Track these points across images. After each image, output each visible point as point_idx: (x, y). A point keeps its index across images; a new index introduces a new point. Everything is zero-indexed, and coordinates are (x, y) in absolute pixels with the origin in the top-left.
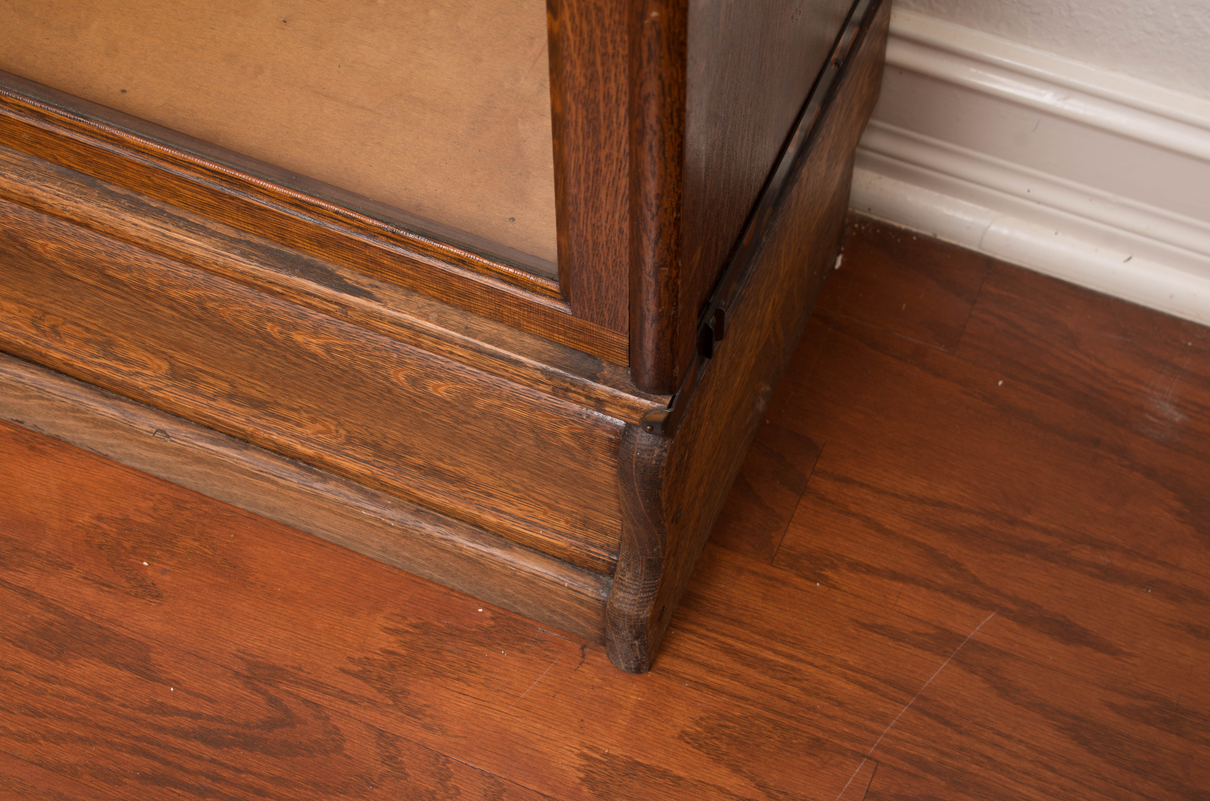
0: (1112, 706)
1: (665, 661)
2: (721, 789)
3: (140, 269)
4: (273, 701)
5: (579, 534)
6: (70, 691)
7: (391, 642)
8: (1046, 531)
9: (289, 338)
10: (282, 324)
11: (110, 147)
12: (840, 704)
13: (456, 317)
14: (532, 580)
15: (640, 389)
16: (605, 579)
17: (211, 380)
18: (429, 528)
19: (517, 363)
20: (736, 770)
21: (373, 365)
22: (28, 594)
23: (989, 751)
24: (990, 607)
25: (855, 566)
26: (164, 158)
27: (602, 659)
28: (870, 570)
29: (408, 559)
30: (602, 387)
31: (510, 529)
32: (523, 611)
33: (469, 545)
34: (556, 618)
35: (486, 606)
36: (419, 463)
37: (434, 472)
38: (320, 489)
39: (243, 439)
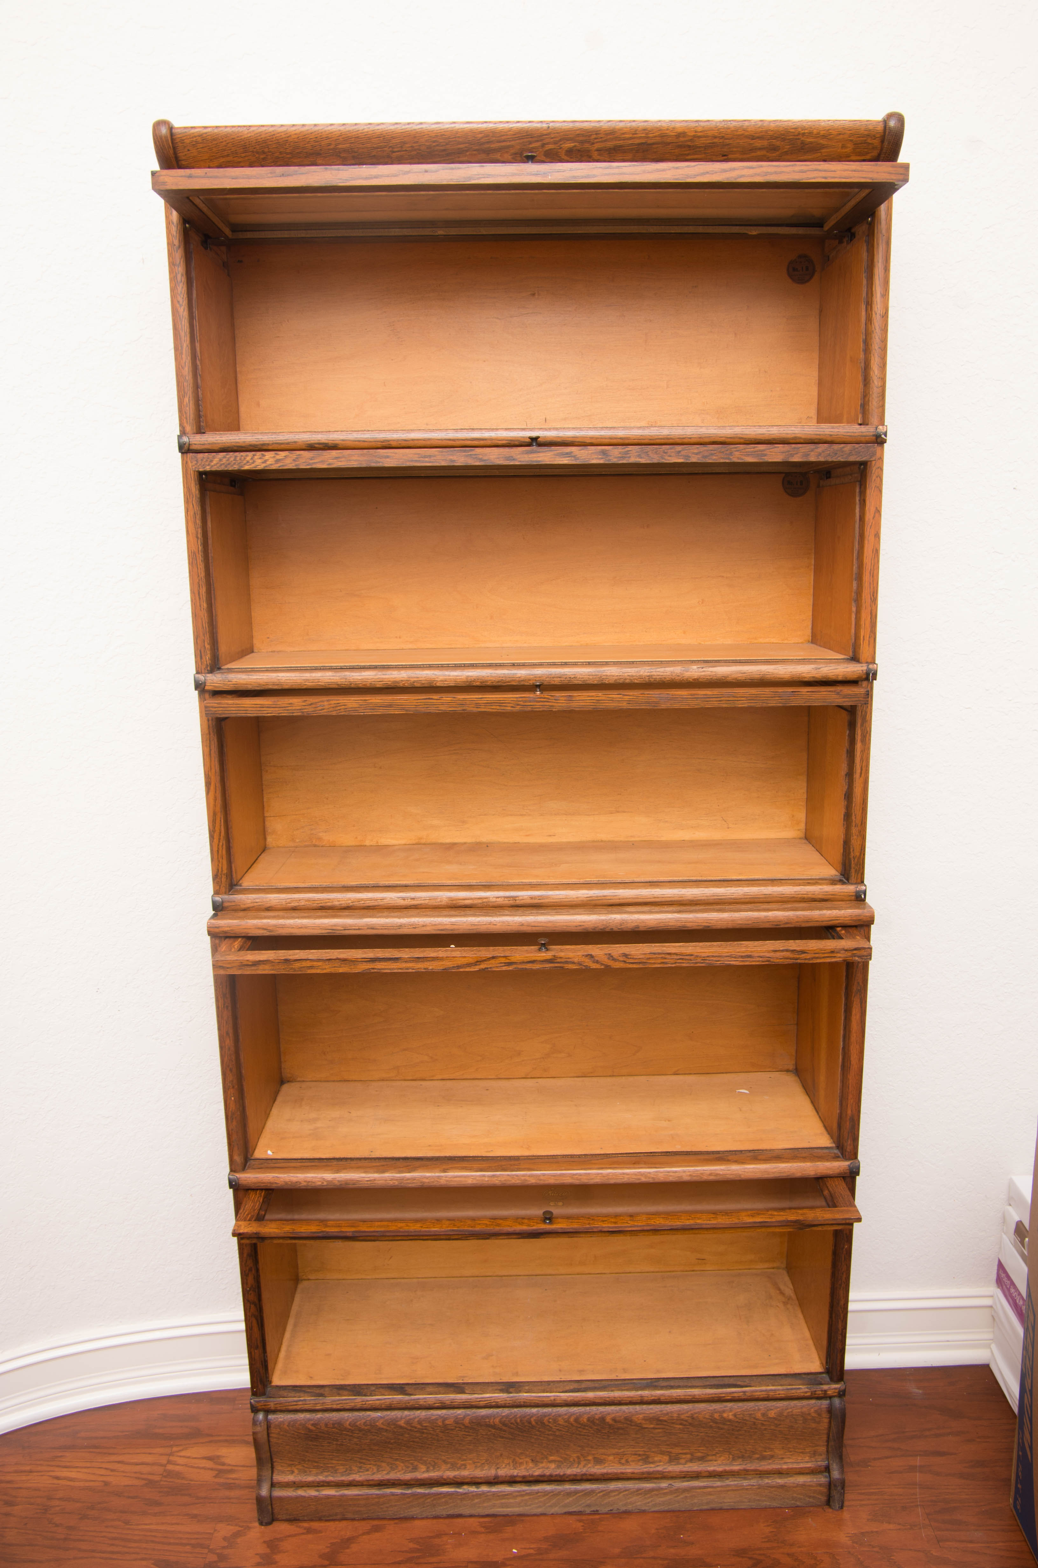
0: (964, 1467)
1: (847, 1503)
2: (891, 1529)
3: (672, 1412)
4: (750, 1558)
5: (814, 1459)
7: (770, 1529)
8: (913, 1431)
9: (722, 1417)
10: (719, 1412)
12: (901, 1495)
14: (803, 1485)
15: (833, 1381)
16: (826, 1474)
17: (684, 1456)
18: (766, 1481)
19: (799, 1388)
20: (890, 1523)
21: (750, 1415)
22: (654, 1558)
23: (946, 1491)
24: (917, 1455)
27: (829, 1510)
28: (878, 1459)
29: (759, 1500)
30: (825, 1387)
31: (792, 1469)
32: (798, 1503)
33: (780, 1481)
34: (811, 1500)
35: (787, 1508)
36: (757, 1456)
37: (763, 1458)
38: (728, 1482)
39: (697, 1476)
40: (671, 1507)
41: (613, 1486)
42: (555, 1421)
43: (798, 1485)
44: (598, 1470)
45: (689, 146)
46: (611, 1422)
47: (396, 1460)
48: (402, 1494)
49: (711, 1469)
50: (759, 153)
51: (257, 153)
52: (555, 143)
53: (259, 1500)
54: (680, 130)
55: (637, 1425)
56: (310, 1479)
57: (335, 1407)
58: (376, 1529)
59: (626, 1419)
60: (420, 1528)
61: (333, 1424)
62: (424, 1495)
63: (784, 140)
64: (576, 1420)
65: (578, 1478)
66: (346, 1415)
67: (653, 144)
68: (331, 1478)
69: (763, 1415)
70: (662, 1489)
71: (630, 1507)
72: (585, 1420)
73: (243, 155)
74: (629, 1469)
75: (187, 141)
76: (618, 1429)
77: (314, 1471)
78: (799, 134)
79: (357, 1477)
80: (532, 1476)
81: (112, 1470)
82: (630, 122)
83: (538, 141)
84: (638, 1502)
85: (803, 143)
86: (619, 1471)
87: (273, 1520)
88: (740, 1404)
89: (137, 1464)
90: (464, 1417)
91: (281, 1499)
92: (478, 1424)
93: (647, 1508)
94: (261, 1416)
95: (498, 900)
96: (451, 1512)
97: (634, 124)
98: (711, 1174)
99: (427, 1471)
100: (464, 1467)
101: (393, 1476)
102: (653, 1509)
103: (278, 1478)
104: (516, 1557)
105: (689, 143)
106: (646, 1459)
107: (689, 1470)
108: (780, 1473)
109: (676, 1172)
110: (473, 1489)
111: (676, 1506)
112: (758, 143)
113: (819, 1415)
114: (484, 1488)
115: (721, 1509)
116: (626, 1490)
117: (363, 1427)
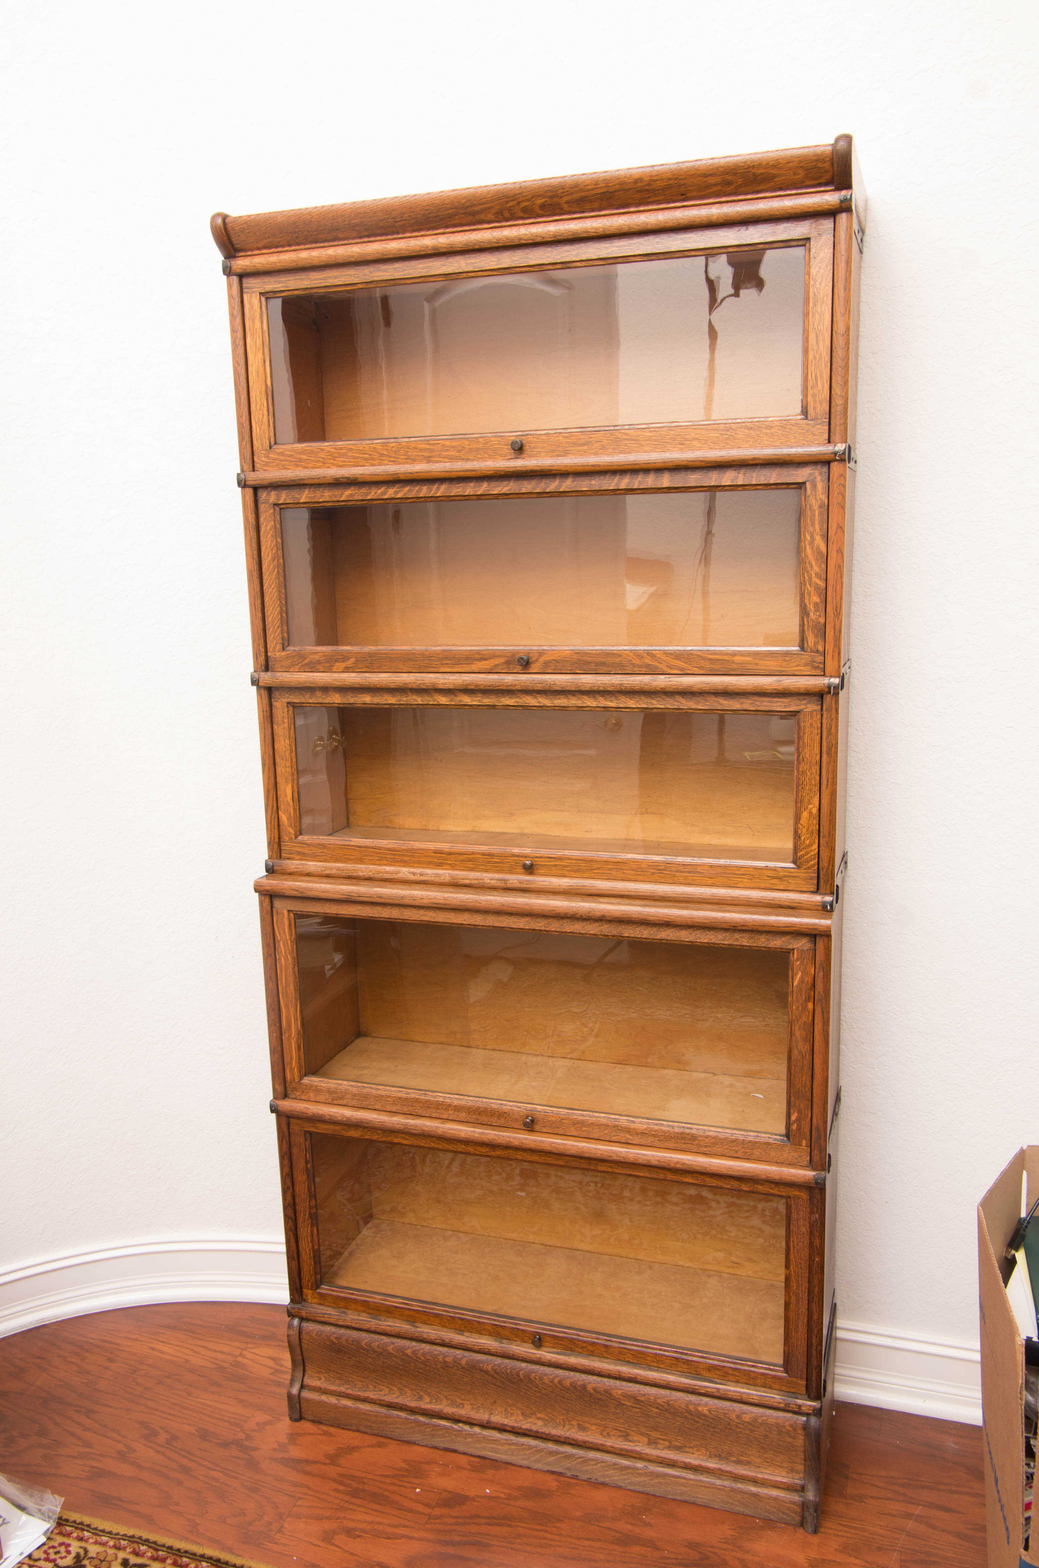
0: (967, 1528)
1: (822, 1530)
2: (854, 1564)
3: (649, 1394)
4: (699, 1552)
5: (790, 1475)
6: (633, 1555)
7: (732, 1533)
8: (929, 1482)
9: (697, 1410)
10: (695, 1404)
11: (644, 1349)
12: (883, 1536)
13: (752, 1387)
14: (776, 1499)
15: (810, 1398)
16: (801, 1493)
17: (662, 1442)
18: (739, 1485)
19: (774, 1397)
20: (857, 1558)
21: (725, 1414)
22: (610, 1529)
23: (935, 1545)
24: (920, 1505)
25: (872, 1497)
26: (661, 1350)
27: (801, 1531)
28: (877, 1498)
29: (732, 1504)
30: (800, 1402)
31: (767, 1480)
32: (772, 1517)
33: (754, 1489)
34: (784, 1516)
35: (759, 1519)
36: (734, 1459)
37: (739, 1462)
38: (702, 1478)
39: (673, 1464)
40: (647, 1490)
41: (592, 1454)
42: (541, 1379)
43: (771, 1498)
44: (580, 1436)
45: (648, 190)
46: (592, 1391)
47: (405, 1386)
48: (406, 1418)
49: (688, 1460)
50: (714, 189)
51: (291, 233)
52: (528, 200)
53: (290, 1397)
54: (637, 176)
55: (616, 1400)
56: (333, 1388)
57: (353, 1325)
58: (380, 1445)
59: (606, 1391)
60: (417, 1453)
61: (352, 1341)
62: (425, 1424)
63: (735, 174)
64: (560, 1382)
65: (562, 1440)
66: (364, 1335)
67: (614, 192)
68: (350, 1391)
69: (738, 1417)
70: (637, 1468)
71: (607, 1480)
72: (568, 1384)
73: (280, 236)
74: (609, 1442)
75: (237, 229)
76: (599, 1399)
77: (338, 1382)
78: (749, 167)
79: (371, 1395)
80: (521, 1428)
82: (592, 174)
83: (513, 200)
84: (614, 1477)
85: (754, 175)
86: (600, 1442)
87: (301, 1418)
88: (716, 1401)
89: (216, 1351)
90: (462, 1358)
91: (308, 1400)
92: (472, 1368)
93: (623, 1485)
94: (296, 1322)
96: (447, 1446)
97: (594, 176)
99: (431, 1403)
100: (461, 1406)
101: (401, 1400)
102: (629, 1487)
103: (308, 1381)
104: (489, 1497)
105: (647, 188)
106: (626, 1437)
107: (666, 1456)
108: (755, 1481)
110: (467, 1428)
111: (650, 1490)
112: (712, 180)
113: (795, 1430)
114: (477, 1430)
115: (694, 1503)
116: (603, 1462)
117: (376, 1349)
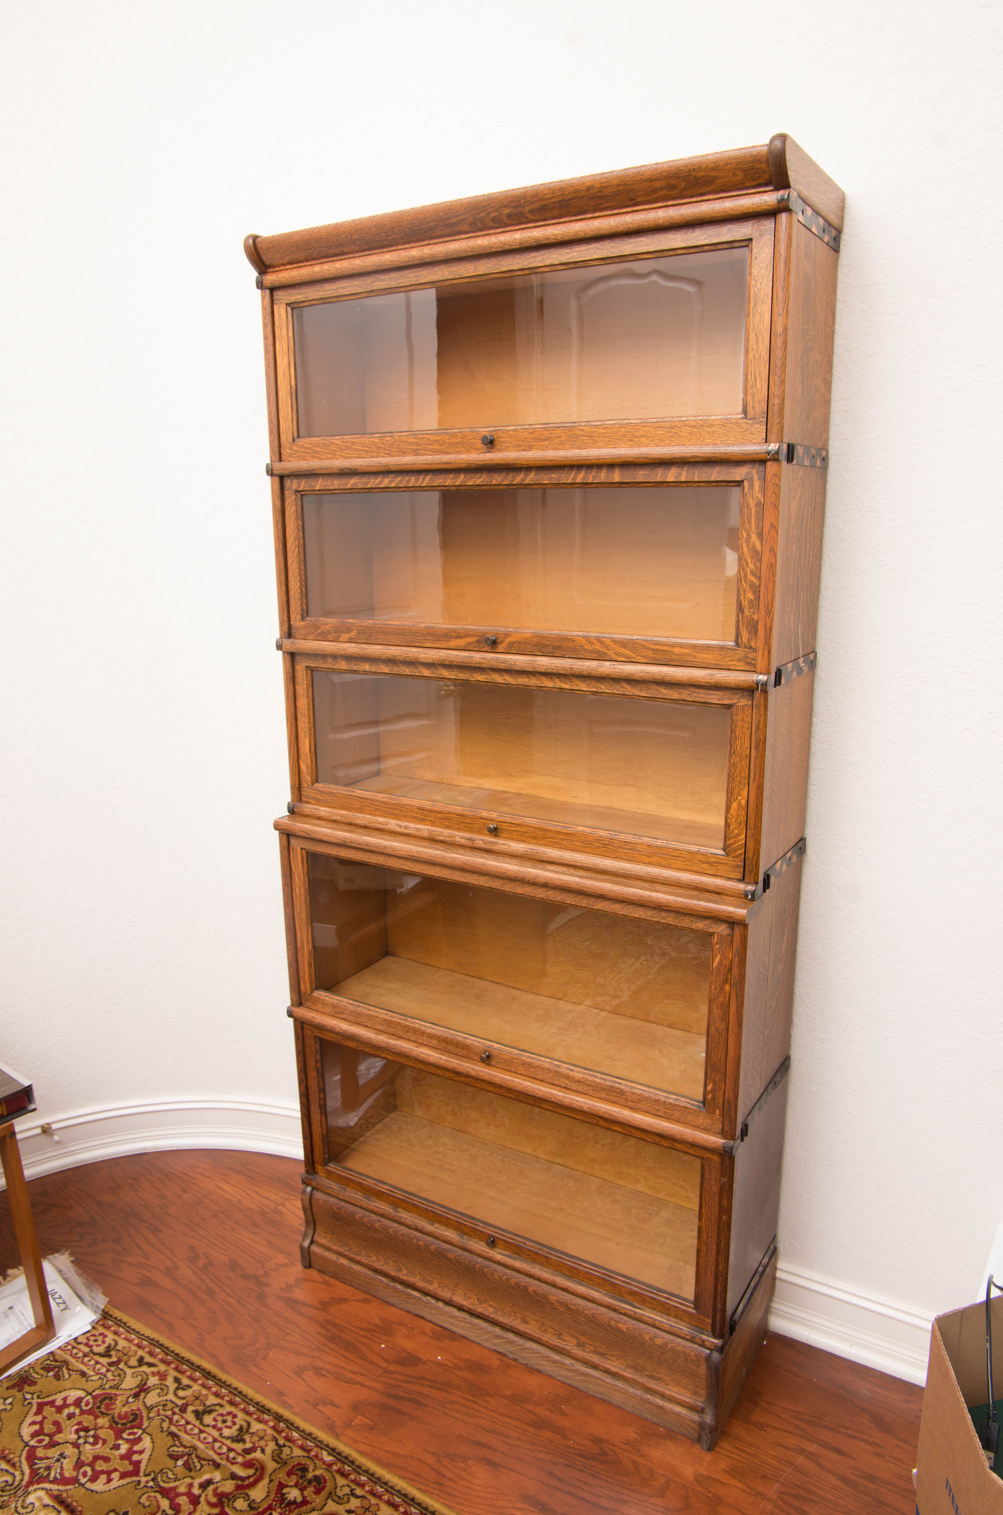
0: (851, 1473)
1: (717, 1449)
2: (736, 1487)
3: (578, 1305)
4: (601, 1448)
5: (694, 1397)
6: (543, 1439)
7: (635, 1436)
8: (831, 1423)
9: (617, 1326)
10: (616, 1321)
11: (577, 1266)
12: (771, 1466)
13: (665, 1316)
14: (678, 1415)
15: (715, 1337)
16: (700, 1414)
17: (588, 1346)
18: (649, 1396)
19: (682, 1329)
20: (740, 1481)
21: (640, 1334)
22: (530, 1411)
23: (817, 1483)
24: (815, 1442)
25: (773, 1428)
26: (591, 1269)
27: (698, 1447)
28: (778, 1429)
29: (641, 1410)
30: (704, 1337)
31: (673, 1397)
32: (674, 1429)
33: (660, 1402)
34: (685, 1431)
35: (664, 1428)
36: (647, 1373)
37: (651, 1377)
38: (617, 1383)
39: (595, 1367)
40: (572, 1383)
41: (530, 1344)
42: (492, 1274)
43: (673, 1413)
44: (522, 1327)
45: (600, 197)
46: (532, 1293)
47: (389, 1258)
48: (387, 1284)
49: (608, 1366)
50: (661, 193)
51: (306, 250)
52: (496, 211)
53: (302, 1248)
54: (589, 184)
55: (550, 1303)
56: (335, 1248)
57: (350, 1201)
58: (366, 1301)
59: (544, 1295)
60: (393, 1313)
61: (349, 1213)
62: (399, 1291)
63: (678, 178)
64: (507, 1280)
65: (508, 1327)
66: (358, 1210)
67: (570, 200)
68: (347, 1253)
69: (651, 1339)
70: (565, 1364)
71: (541, 1368)
72: (513, 1283)
74: (545, 1338)
76: (538, 1300)
77: (339, 1243)
78: (690, 171)
79: (364, 1260)
80: (475, 1311)
81: (249, 1195)
82: (549, 184)
83: (482, 212)
84: (547, 1367)
85: (695, 178)
86: (538, 1336)
87: (310, 1266)
88: (634, 1322)
89: (265, 1198)
90: (431, 1244)
91: (315, 1254)
92: (439, 1254)
93: (554, 1375)
94: (309, 1189)
95: (462, 840)
96: (417, 1312)
97: (551, 185)
98: (605, 1113)
99: (407, 1275)
100: (430, 1282)
101: (384, 1268)
102: (558, 1378)
103: (316, 1238)
104: (439, 1364)
105: (599, 194)
106: (559, 1336)
107: (590, 1359)
108: (663, 1396)
109: (578, 1101)
110: (433, 1301)
111: (576, 1384)
112: (657, 185)
113: (698, 1360)
114: (441, 1304)
115: (610, 1403)
116: (537, 1353)
117: (367, 1223)
